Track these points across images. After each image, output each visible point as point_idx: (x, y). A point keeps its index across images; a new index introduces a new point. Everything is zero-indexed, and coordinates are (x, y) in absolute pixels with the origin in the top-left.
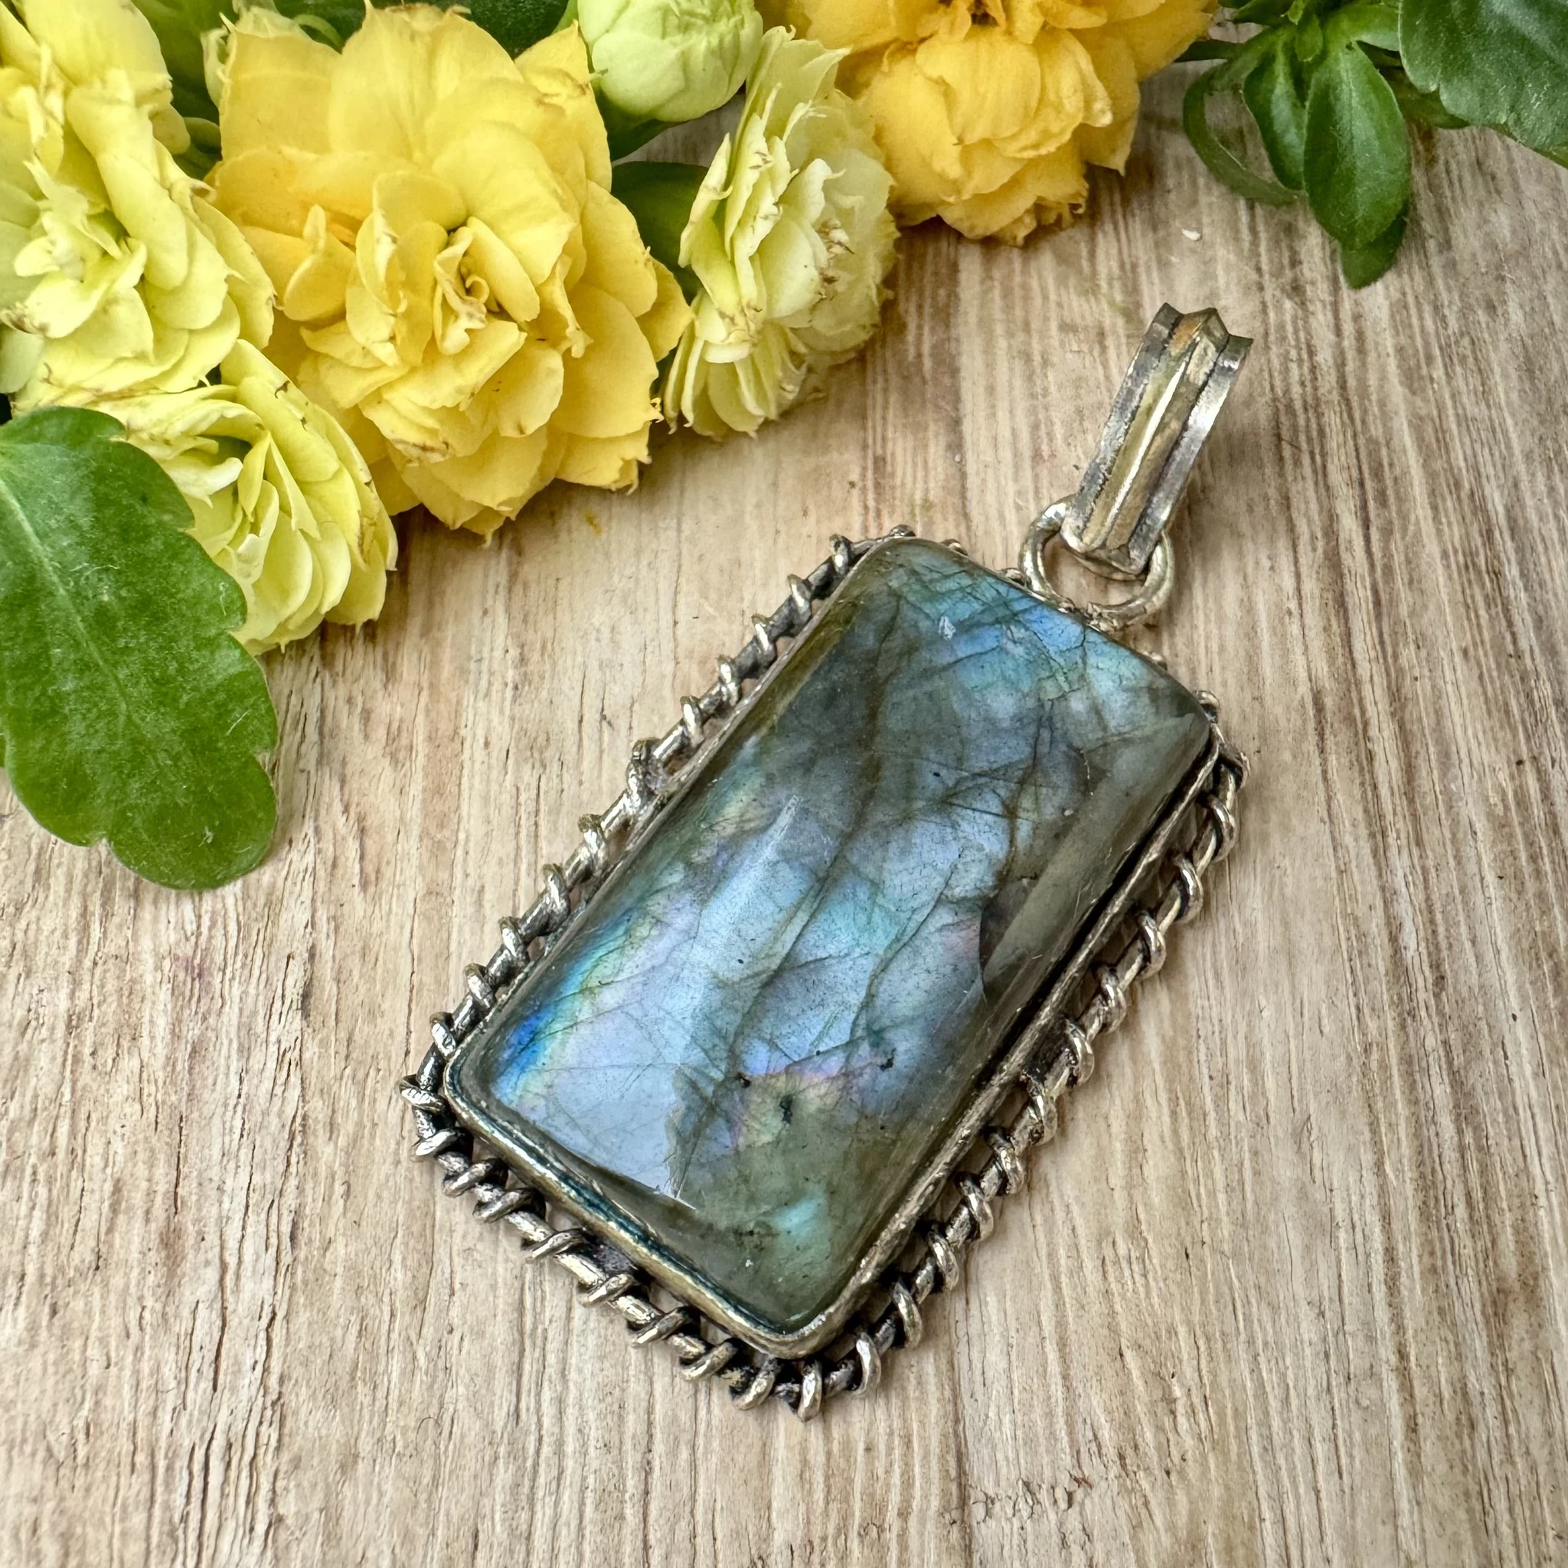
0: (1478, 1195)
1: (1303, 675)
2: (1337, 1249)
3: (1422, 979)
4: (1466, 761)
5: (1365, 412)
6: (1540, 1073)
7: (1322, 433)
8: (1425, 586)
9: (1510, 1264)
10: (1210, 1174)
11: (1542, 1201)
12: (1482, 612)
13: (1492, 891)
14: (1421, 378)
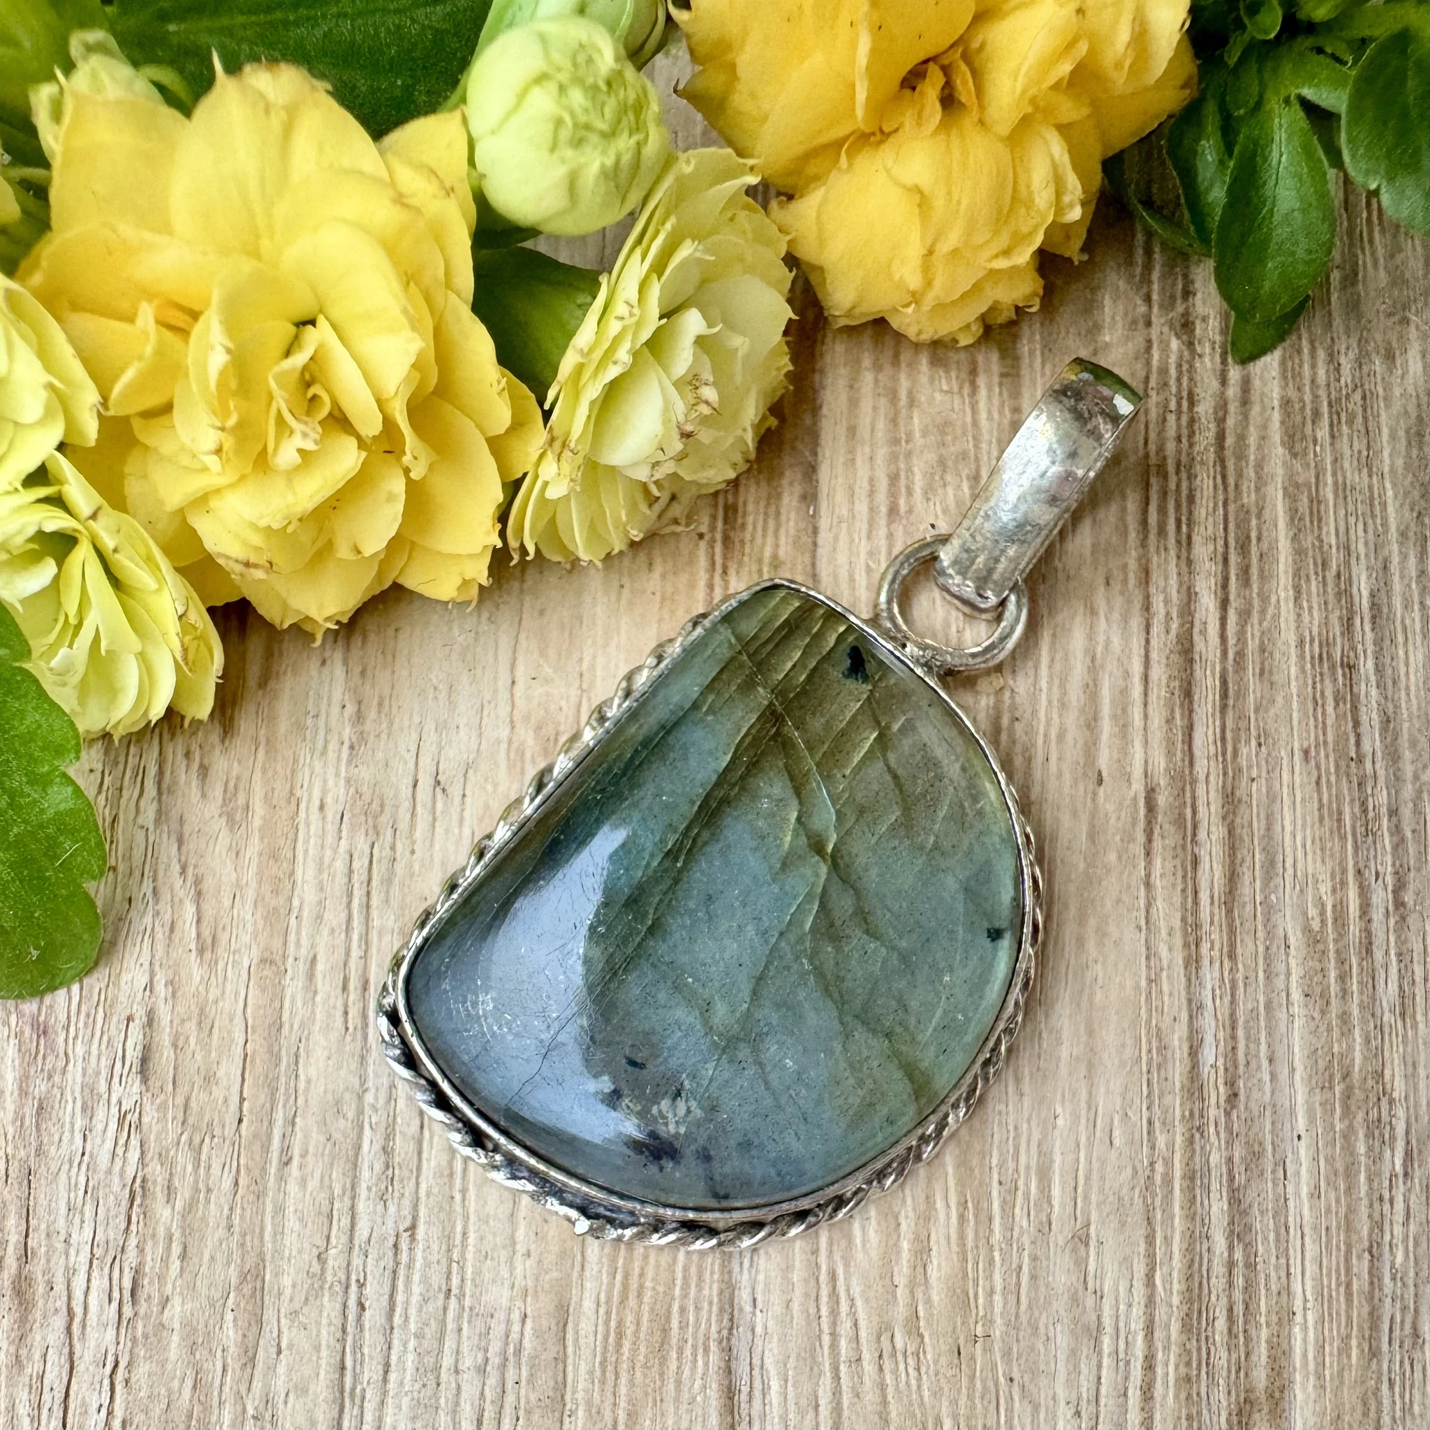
0: (1239, 1309)
1: (1138, 772)
2: (1100, 1354)
3: (1216, 1094)
4: (1290, 871)
5: (1240, 475)
6: (1316, 1194)
7: (1191, 499)
8: (1275, 678)
9: (1260, 1377)
10: (990, 1277)
11: (1299, 1318)
12: (1330, 709)
13: (1296, 1010)
14: (1304, 437)
